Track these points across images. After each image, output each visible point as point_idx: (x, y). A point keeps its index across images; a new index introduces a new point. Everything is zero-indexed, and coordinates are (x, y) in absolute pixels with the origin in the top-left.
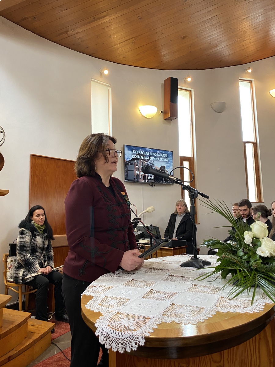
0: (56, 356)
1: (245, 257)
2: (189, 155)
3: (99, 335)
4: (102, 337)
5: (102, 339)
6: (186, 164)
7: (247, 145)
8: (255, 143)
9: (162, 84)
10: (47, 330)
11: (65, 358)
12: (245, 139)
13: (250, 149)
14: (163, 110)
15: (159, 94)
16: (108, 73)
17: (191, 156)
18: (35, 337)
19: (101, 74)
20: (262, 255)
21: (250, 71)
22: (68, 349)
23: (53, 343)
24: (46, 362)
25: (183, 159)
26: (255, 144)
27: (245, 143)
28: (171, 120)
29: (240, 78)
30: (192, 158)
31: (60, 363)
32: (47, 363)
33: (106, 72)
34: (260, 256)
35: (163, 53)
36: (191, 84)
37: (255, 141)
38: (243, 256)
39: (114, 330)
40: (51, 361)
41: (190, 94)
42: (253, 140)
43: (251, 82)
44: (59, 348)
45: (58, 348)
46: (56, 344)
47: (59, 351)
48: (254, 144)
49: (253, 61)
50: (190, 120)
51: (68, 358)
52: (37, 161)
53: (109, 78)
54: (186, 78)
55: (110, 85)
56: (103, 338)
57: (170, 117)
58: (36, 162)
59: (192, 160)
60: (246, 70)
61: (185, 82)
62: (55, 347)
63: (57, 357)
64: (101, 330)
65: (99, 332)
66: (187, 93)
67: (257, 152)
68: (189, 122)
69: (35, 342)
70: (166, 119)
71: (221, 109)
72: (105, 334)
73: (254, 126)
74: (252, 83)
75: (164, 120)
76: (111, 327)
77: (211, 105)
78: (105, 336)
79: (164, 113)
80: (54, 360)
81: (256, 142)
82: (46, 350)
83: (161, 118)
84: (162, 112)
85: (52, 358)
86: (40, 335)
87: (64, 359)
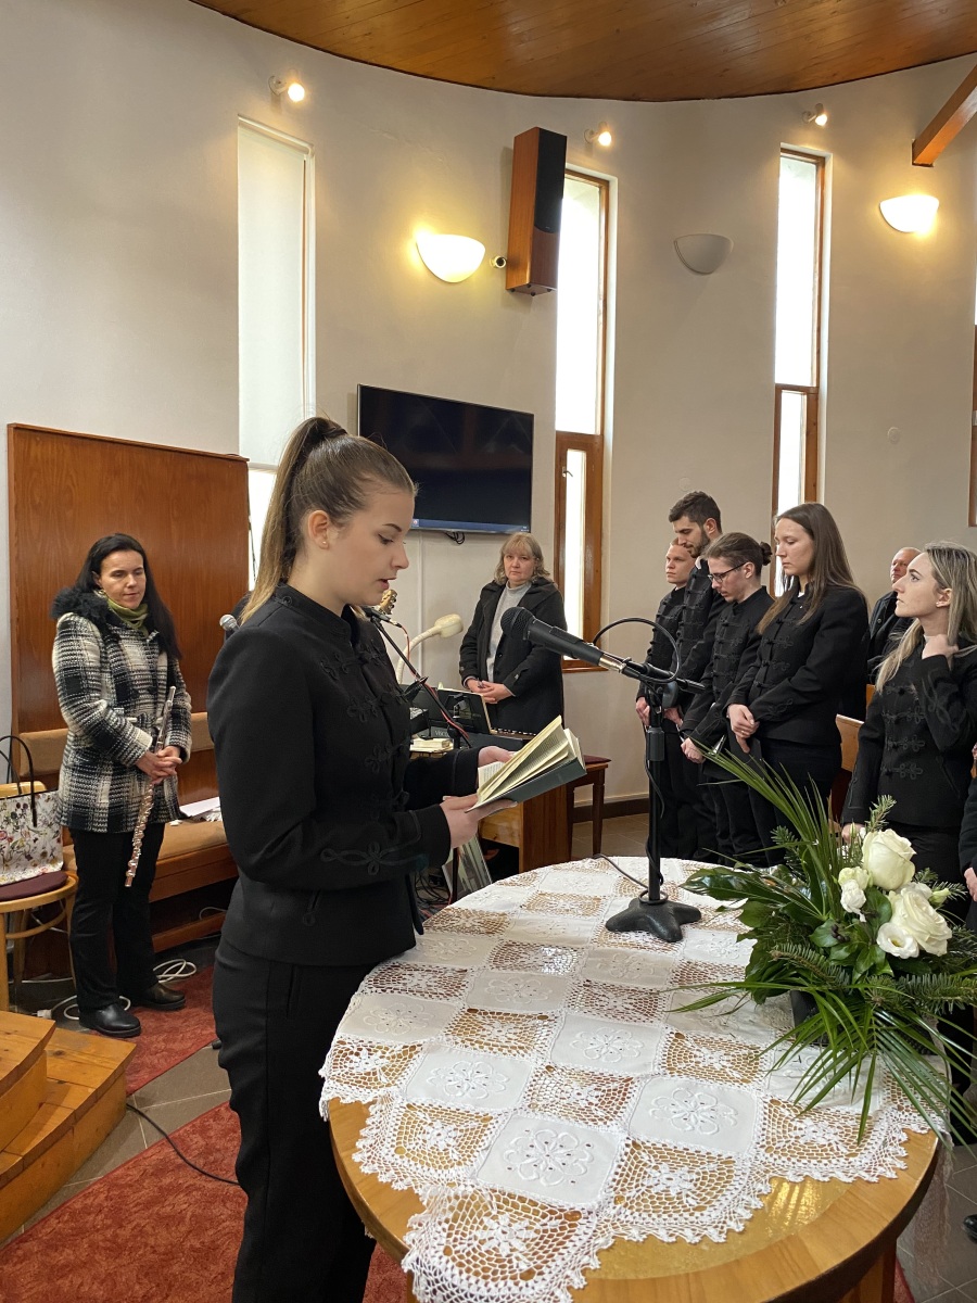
0: (150, 1153)
1: (843, 953)
2: (589, 427)
3: (415, 1271)
4: (423, 1280)
5: (423, 1288)
6: (576, 460)
7: (785, 395)
8: (812, 391)
9: (506, 149)
10: (112, 1071)
11: (180, 1161)
12: (780, 378)
13: (793, 409)
14: (502, 253)
15: (492, 191)
16: (307, 96)
17: (592, 433)
18: (75, 1099)
19: (277, 99)
20: (895, 951)
21: (822, 120)
22: (188, 1128)
23: (130, 1107)
24: (117, 1179)
25: (568, 441)
26: (812, 395)
27: (780, 388)
28: (533, 294)
29: (783, 145)
30: (598, 440)
31: (167, 1181)
32: (122, 1182)
33: (296, 92)
34: (889, 956)
35: (515, 29)
36: (610, 158)
37: (815, 385)
38: (833, 950)
39: (463, 1269)
40: (135, 1174)
41: (604, 193)
42: (807, 380)
43: (820, 162)
44: (153, 1124)
45: (150, 1125)
46: (142, 1110)
47: (157, 1137)
48: (808, 394)
49: (837, 79)
50: (599, 295)
51: (193, 1163)
52: (36, 450)
53: (309, 118)
54: (592, 133)
55: (312, 145)
56: (426, 1283)
57: (529, 286)
58: (32, 454)
59: (597, 446)
60: (810, 115)
61: (590, 147)
62: (142, 1123)
63: (155, 1158)
64: (420, 1257)
65: (415, 1264)
66: (593, 190)
67: (816, 424)
68: (595, 304)
69: (77, 1116)
70: (513, 290)
71: (708, 260)
72: (432, 1273)
73: (815, 329)
74: (823, 164)
75: (508, 293)
76: (454, 1259)
77: (676, 242)
78: (431, 1278)
79: (510, 264)
80: (145, 1171)
81: (818, 387)
82: (109, 1133)
83: (497, 283)
84: (500, 262)
85: (136, 1162)
86: (91, 1091)
87: (179, 1167)
